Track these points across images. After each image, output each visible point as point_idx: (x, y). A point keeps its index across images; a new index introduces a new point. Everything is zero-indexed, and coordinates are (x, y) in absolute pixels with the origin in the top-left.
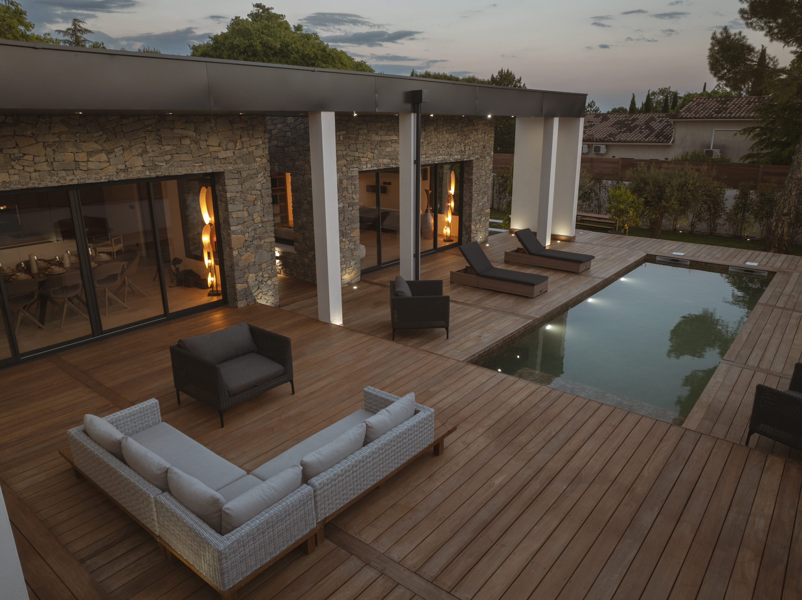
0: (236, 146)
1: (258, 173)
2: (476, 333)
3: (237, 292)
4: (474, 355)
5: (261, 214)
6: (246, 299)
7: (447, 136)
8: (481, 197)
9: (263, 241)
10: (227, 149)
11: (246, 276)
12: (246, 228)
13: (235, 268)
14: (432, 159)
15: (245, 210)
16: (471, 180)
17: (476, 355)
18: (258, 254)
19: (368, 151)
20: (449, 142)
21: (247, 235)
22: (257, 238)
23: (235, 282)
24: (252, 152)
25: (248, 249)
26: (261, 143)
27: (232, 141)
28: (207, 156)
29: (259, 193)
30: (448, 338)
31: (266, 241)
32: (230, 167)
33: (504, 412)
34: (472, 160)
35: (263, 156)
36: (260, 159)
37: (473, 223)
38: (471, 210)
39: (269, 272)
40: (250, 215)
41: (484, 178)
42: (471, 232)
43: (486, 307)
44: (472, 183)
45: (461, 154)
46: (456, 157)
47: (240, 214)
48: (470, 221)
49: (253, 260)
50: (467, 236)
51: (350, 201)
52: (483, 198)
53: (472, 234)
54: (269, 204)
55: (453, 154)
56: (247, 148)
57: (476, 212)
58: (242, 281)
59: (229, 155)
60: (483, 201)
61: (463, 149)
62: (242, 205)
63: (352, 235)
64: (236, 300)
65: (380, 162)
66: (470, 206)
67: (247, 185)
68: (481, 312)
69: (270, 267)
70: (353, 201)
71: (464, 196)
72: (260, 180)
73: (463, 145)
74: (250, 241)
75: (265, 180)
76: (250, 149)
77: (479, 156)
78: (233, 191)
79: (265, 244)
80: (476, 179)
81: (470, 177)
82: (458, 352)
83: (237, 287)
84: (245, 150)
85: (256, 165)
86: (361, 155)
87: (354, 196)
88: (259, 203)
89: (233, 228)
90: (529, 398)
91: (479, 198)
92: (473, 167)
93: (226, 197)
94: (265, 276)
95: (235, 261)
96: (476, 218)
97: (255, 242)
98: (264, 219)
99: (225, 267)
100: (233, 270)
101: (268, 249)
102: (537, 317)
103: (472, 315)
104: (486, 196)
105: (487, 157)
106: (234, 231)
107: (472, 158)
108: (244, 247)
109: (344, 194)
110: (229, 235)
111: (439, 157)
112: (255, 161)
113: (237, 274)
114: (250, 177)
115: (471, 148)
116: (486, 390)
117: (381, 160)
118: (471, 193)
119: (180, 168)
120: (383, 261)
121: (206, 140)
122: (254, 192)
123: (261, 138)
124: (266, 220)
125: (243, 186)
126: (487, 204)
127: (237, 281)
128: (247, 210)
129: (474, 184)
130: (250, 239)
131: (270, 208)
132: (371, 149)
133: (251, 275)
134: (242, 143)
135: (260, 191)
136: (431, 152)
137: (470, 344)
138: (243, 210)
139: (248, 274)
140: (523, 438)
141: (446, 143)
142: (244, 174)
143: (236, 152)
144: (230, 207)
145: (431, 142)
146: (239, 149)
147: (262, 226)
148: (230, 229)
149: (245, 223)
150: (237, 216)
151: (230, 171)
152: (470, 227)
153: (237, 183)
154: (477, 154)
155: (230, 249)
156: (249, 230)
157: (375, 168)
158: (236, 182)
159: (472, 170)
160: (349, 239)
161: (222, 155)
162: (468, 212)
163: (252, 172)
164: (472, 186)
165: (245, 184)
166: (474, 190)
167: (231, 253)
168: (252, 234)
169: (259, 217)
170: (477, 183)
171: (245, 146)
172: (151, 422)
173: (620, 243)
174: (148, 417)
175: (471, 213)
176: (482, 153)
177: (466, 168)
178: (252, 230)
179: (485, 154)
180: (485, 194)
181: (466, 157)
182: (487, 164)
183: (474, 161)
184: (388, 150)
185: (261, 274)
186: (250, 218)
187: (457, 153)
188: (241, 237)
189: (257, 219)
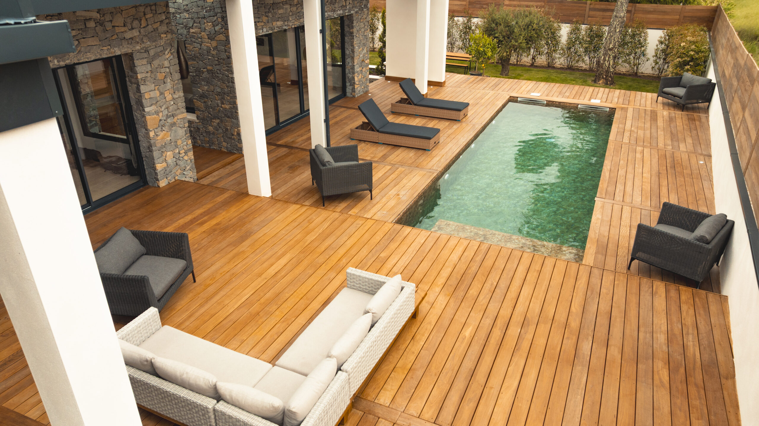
0: (141, 25)
1: (165, 50)
2: (393, 192)
3: (158, 172)
4: (399, 214)
5: (172, 92)
6: (167, 178)
8: (361, 49)
9: (176, 118)
10: (132, 29)
11: (164, 155)
12: (159, 108)
13: (154, 148)
16: (352, 33)
17: (401, 214)
18: (173, 131)
19: (263, 15)
21: (161, 114)
22: (170, 116)
23: (154, 162)
24: (157, 28)
25: (164, 128)
26: (164, 18)
27: (137, 19)
28: (113, 38)
29: (168, 70)
30: (371, 199)
31: (178, 118)
32: (138, 47)
33: (449, 270)
34: (352, 14)
35: (168, 32)
36: (165, 35)
37: (356, 74)
38: (354, 62)
39: (185, 147)
40: (161, 94)
41: (363, 30)
42: (354, 83)
43: (392, 162)
44: (353, 36)
45: (343, 9)
46: (339, 12)
47: (152, 94)
48: (354, 73)
49: (169, 139)
50: (351, 88)
52: (363, 50)
53: (355, 85)
54: (178, 80)
55: (337, 10)
56: (151, 25)
57: (357, 64)
58: (161, 161)
59: (136, 34)
60: (363, 53)
61: (344, 4)
62: (153, 85)
64: (157, 180)
65: (274, 25)
66: (353, 58)
67: (156, 63)
68: (390, 169)
69: (185, 143)
71: (346, 49)
72: (167, 57)
74: (165, 120)
75: (172, 57)
76: (155, 26)
77: (358, 9)
78: (143, 71)
79: (179, 121)
80: (356, 31)
81: (351, 30)
82: (385, 212)
83: (157, 168)
85: (162, 43)
86: (257, 20)
88: (169, 81)
89: (147, 109)
92: (353, 20)
93: (137, 78)
94: (181, 152)
95: (152, 142)
96: (358, 70)
97: (169, 120)
98: (175, 96)
99: (141, 148)
100: (151, 151)
101: (181, 126)
102: (440, 169)
103: (383, 173)
104: (366, 48)
105: (365, 10)
106: (148, 112)
107: (352, 12)
108: (159, 127)
110: (144, 116)
112: (161, 38)
113: (156, 154)
114: (157, 55)
117: (275, 23)
118: (353, 46)
119: (89, 54)
120: (281, 120)
121: (111, 21)
122: (163, 70)
123: (164, 12)
124: (177, 96)
125: (152, 65)
126: (366, 55)
127: (156, 161)
128: (158, 89)
129: (355, 37)
130: (165, 118)
131: (179, 84)
132: (266, 12)
133: (168, 153)
134: (146, 20)
135: (168, 68)
137: (392, 203)
138: (155, 90)
139: (165, 152)
142: (152, 53)
143: (142, 30)
144: (143, 88)
146: (144, 27)
147: (174, 103)
148: (144, 110)
149: (158, 103)
150: (149, 97)
151: (139, 51)
152: (354, 78)
153: (146, 63)
154: (356, 7)
155: (146, 130)
156: (163, 109)
157: (270, 32)
158: (145, 61)
159: (353, 23)
161: (128, 35)
162: (350, 64)
163: (159, 49)
164: (353, 39)
165: (153, 62)
166: (355, 43)
167: (148, 134)
168: (166, 112)
169: (170, 95)
170: (357, 35)
171: (149, 23)
172: (154, 329)
173: (485, 86)
174: (151, 326)
175: (354, 66)
176: (360, 6)
177: (346, 22)
178: (165, 109)
179: (363, 6)
180: (365, 46)
181: (347, 11)
182: (365, 16)
183: (354, 14)
184: (281, 11)
185: (177, 151)
186: (161, 96)
187: (340, 9)
188: (155, 117)
189: (169, 97)
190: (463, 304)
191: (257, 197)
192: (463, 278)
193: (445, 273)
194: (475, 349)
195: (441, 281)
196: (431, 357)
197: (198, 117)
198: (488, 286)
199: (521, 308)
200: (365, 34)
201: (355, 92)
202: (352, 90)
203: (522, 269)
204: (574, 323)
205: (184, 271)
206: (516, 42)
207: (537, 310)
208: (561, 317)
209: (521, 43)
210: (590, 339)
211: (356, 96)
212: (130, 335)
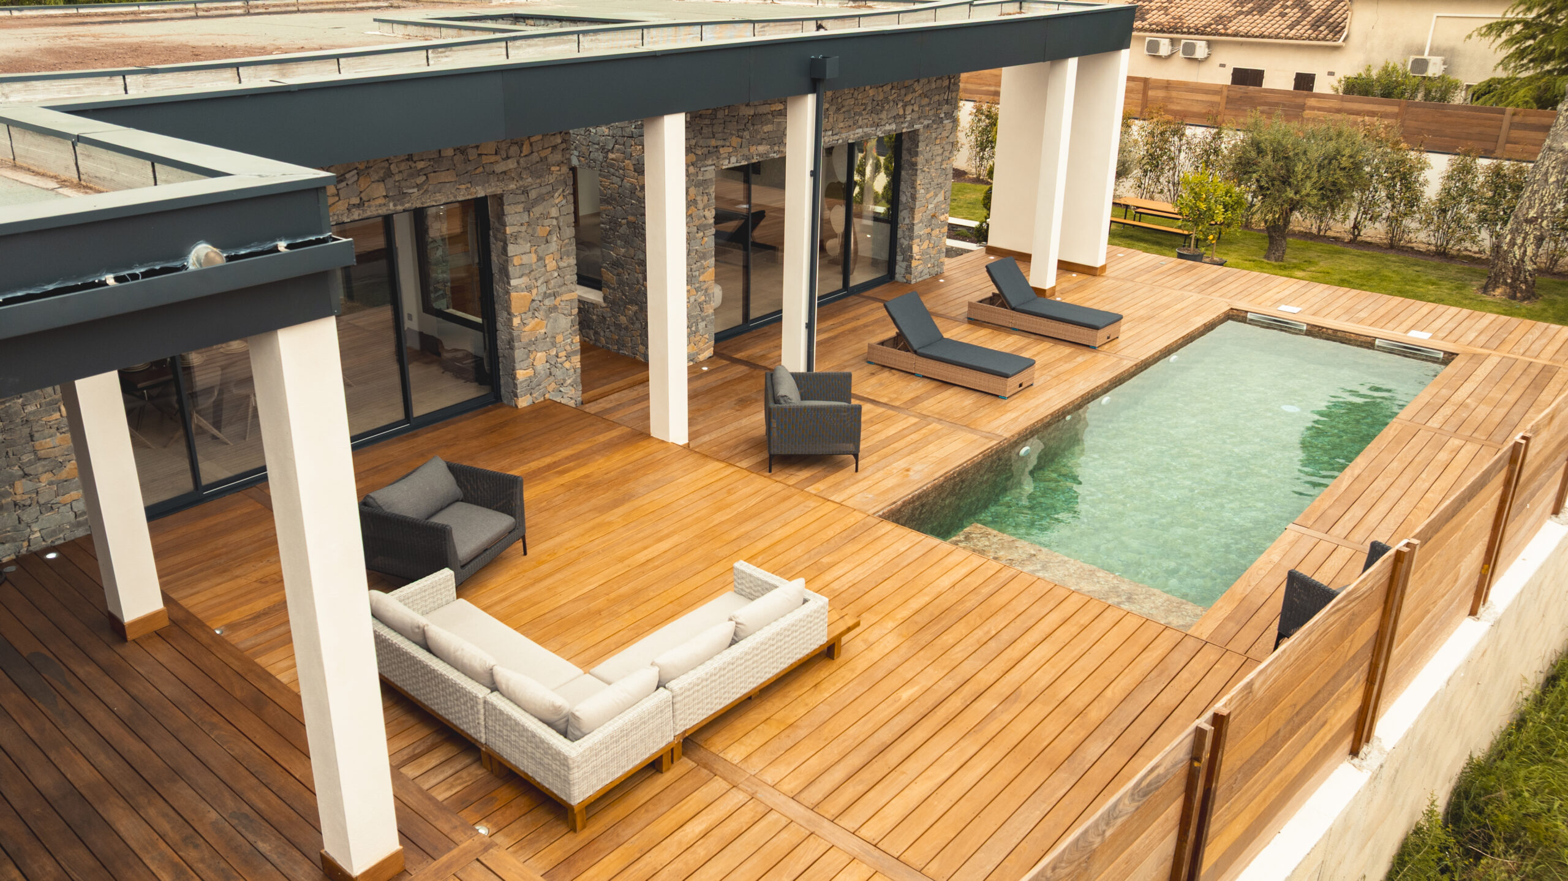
0: (521, 152)
1: (554, 190)
2: (902, 464)
3: (518, 382)
4: (895, 503)
5: (557, 256)
6: (531, 394)
7: (871, 92)
8: (932, 194)
9: (558, 299)
10: (508, 158)
11: (532, 356)
12: (534, 281)
13: (516, 344)
14: (844, 136)
15: (533, 251)
16: (915, 164)
17: (899, 503)
18: (551, 320)
19: (732, 134)
20: (875, 103)
21: (534, 291)
22: (550, 295)
23: (514, 366)
24: (546, 157)
25: (537, 314)
26: (559, 141)
27: (517, 143)
28: (477, 171)
29: (555, 222)
30: (857, 470)
31: (564, 299)
32: (512, 186)
33: (927, 599)
34: (918, 130)
35: (562, 161)
36: (558, 168)
37: (917, 241)
38: (913, 218)
39: (568, 348)
40: (540, 259)
41: (939, 159)
42: (911, 257)
43: (924, 412)
44: (917, 170)
45: (898, 121)
46: (888, 127)
47: (525, 259)
48: (911, 238)
49: (543, 331)
50: (904, 264)
51: (700, 222)
52: (936, 195)
53: (913, 261)
54: (570, 239)
55: (883, 123)
56: (538, 152)
57: (921, 221)
58: (526, 365)
59: (511, 166)
60: (935, 201)
61: (901, 112)
62: (529, 244)
63: (701, 278)
64: (516, 395)
65: (751, 151)
66: (912, 210)
67: (537, 211)
68: (915, 424)
69: (569, 341)
70: (705, 222)
71: (901, 193)
72: (557, 201)
73: (900, 104)
74: (540, 301)
75: (564, 202)
76: (543, 154)
77: (931, 121)
78: (515, 223)
79: (562, 304)
80: (924, 161)
81: (913, 159)
82: (871, 496)
83: (518, 376)
84: (535, 154)
85: (551, 179)
86: (720, 143)
87: (707, 213)
88: (555, 239)
89: (513, 282)
90: (967, 580)
91: (928, 196)
92: (918, 141)
93: (505, 233)
94: (560, 355)
95: (515, 334)
96: (921, 233)
97: (547, 302)
98: (562, 264)
99: (499, 342)
100: (512, 348)
101: (566, 312)
102: (1007, 435)
103: (900, 428)
104: (943, 192)
105: (946, 122)
106: (516, 287)
107: (916, 127)
108: (529, 311)
109: (690, 212)
110: (508, 293)
111: (857, 131)
112: (551, 173)
113: (519, 354)
114: (540, 199)
115: (916, 108)
116: (905, 564)
117: (754, 147)
118: (914, 187)
119: (438, 194)
120: (754, 314)
122: (547, 222)
123: (560, 133)
124: (565, 265)
125: (531, 214)
126: (943, 206)
127: (517, 366)
128: (536, 251)
129: (919, 172)
130: (540, 298)
131: (571, 244)
132: (738, 130)
133: (539, 354)
134: (531, 145)
135: (557, 218)
136: (841, 125)
137: (890, 482)
138: (530, 252)
139: (534, 353)
140: (949, 638)
141: (870, 104)
142: (533, 194)
143: (522, 161)
144: (512, 249)
145: (843, 106)
146: (526, 156)
147: (559, 275)
148: (509, 283)
149: (533, 273)
150: (520, 263)
151: (513, 192)
152: (910, 248)
153: (522, 210)
154: (926, 117)
155: (509, 314)
156: (539, 283)
157: (744, 163)
158: (520, 208)
159: (917, 146)
160: (697, 285)
161: (500, 168)
162: (907, 221)
163: (544, 190)
164: (917, 175)
165: (533, 210)
166: (919, 182)
167: (510, 320)
168: (543, 288)
169: (554, 261)
170: (925, 169)
171: (535, 149)
172: (444, 600)
173: (1189, 281)
174: (441, 594)
175: (913, 224)
176: (937, 115)
177: (906, 145)
178: (542, 284)
179: (942, 115)
180: (941, 188)
181: (906, 125)
182: (945, 134)
183: (922, 130)
184: (766, 128)
185: (555, 353)
186: (539, 263)
187: (890, 121)
188: (525, 296)
189: (551, 264)
190: (922, 653)
191: (663, 441)
192: (943, 615)
193: (915, 604)
194: (908, 717)
195: (904, 613)
196: (830, 716)
197: (605, 298)
198: (979, 634)
199: (1016, 676)
200: (943, 167)
201: (911, 274)
202: (906, 269)
203: (1055, 618)
204: (1095, 714)
205: (510, 533)
206: (1296, 193)
207: (1044, 683)
208: (1078, 701)
209: (1308, 195)
210: (1111, 740)
211: (913, 282)
212: (411, 600)
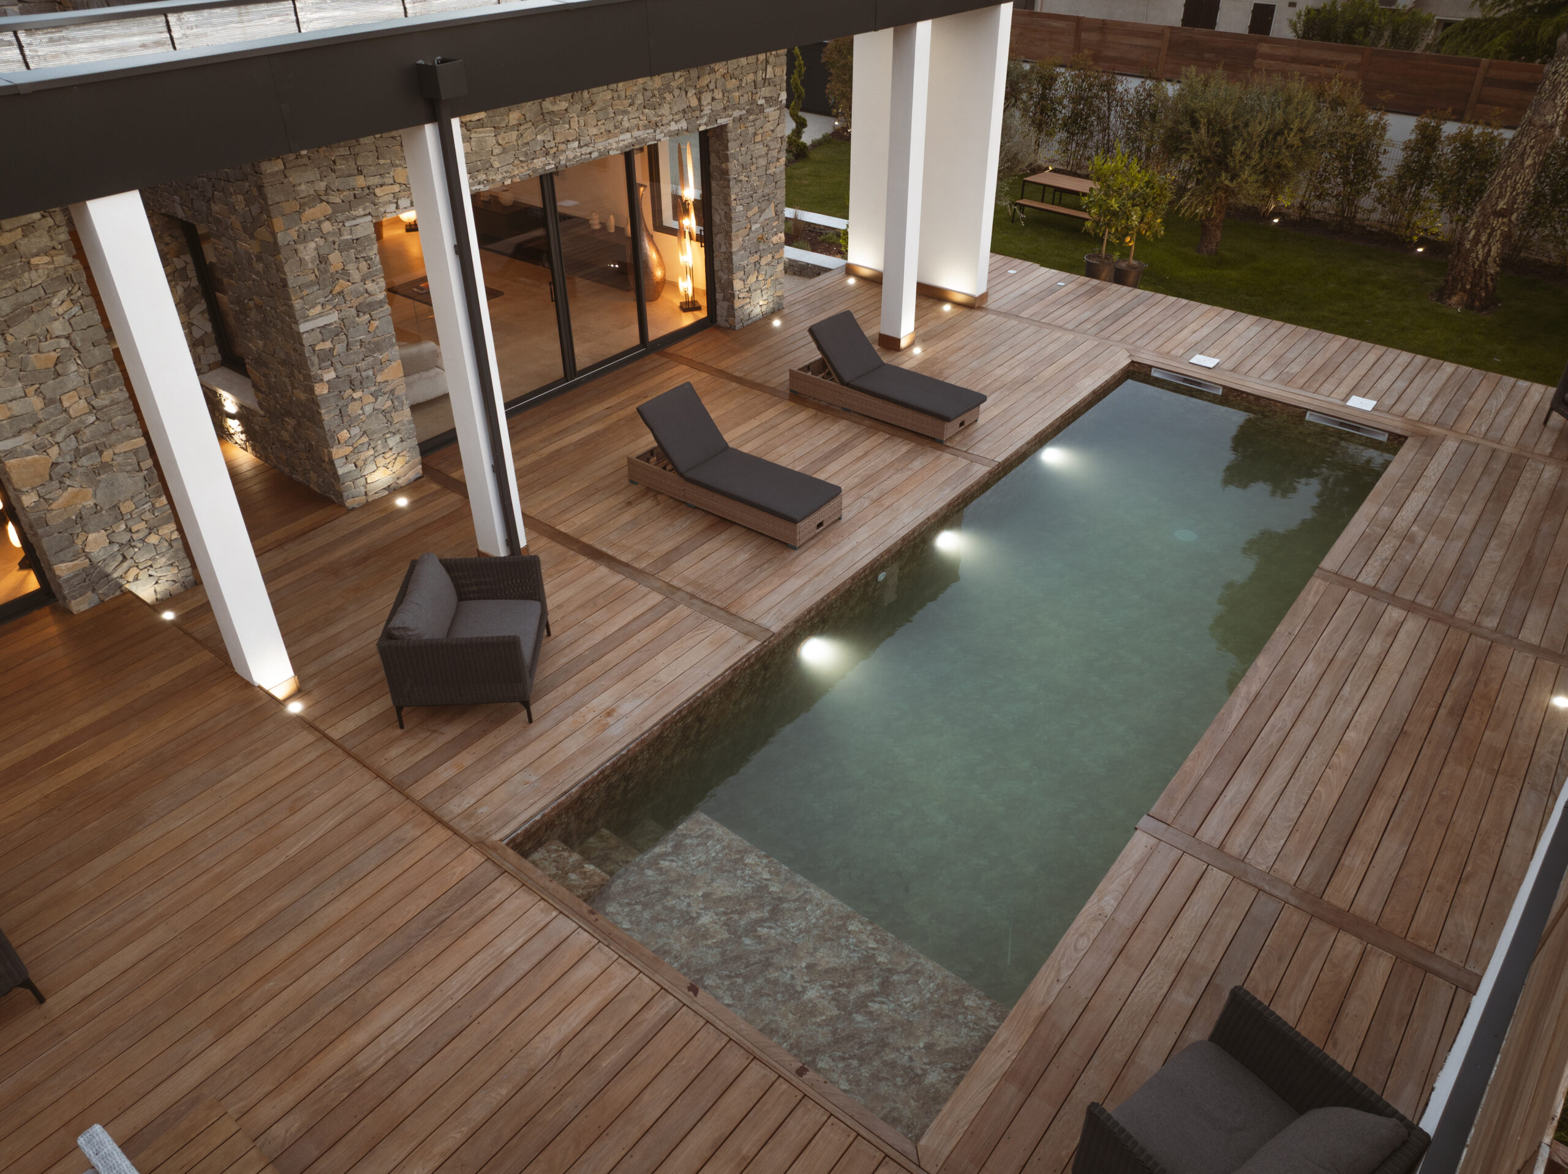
1: (45, 296)
3: (61, 581)
5: (84, 393)
6: (94, 590)
8: (756, 209)
9: (107, 452)
11: (79, 542)
12: (48, 436)
13: (41, 530)
14: (600, 146)
15: (29, 393)
16: (726, 172)
18: (102, 485)
20: (649, 94)
21: (53, 450)
22: (88, 451)
23: (48, 560)
25: (68, 482)
29: (61, 344)
31: (117, 451)
34: (726, 125)
35: (54, 248)
36: (46, 259)
37: (739, 274)
38: (731, 246)
39: (148, 516)
40: (48, 402)
41: (762, 162)
42: (733, 296)
43: (675, 582)
44: (729, 181)
48: (730, 271)
49: (90, 503)
50: (725, 303)
51: (361, 299)
52: (763, 209)
53: (736, 299)
54: (105, 363)
57: (744, 247)
58: (71, 555)
60: (762, 219)
61: (694, 103)
62: (17, 385)
63: (379, 379)
66: (730, 232)
67: (20, 331)
69: (147, 506)
70: (370, 299)
73: (691, 92)
74: (71, 463)
75: (72, 310)
77: (744, 112)
79: (119, 459)
81: (724, 166)
83: (58, 573)
85: (37, 277)
86: (377, 180)
87: (370, 286)
88: (74, 367)
91: (750, 214)
92: (728, 141)
94: (137, 528)
95: (33, 516)
96: (744, 263)
97: (84, 461)
98: (96, 403)
100: (36, 535)
101: (129, 468)
104: (772, 205)
105: (768, 110)
107: (721, 121)
108: (51, 478)
109: (337, 289)
112: (31, 268)
113: (47, 545)
115: (718, 95)
118: (729, 202)
122: (48, 345)
124: (105, 402)
125: (9, 338)
126: (775, 224)
128: (38, 392)
129: (732, 183)
130: (69, 458)
133: (91, 537)
135: (64, 337)
136: (595, 131)
138: (26, 396)
139: (82, 535)
141: (640, 96)
145: (593, 104)
147: (97, 419)
149: (41, 425)
152: (730, 284)
155: (14, 489)
156: (59, 437)
159: (727, 148)
160: (373, 389)
162: (723, 249)
163: (26, 297)
164: (729, 187)
165: (11, 331)
166: (733, 197)
167: (19, 499)
168: (72, 443)
169: (82, 402)
170: (742, 178)
175: (731, 253)
176: (753, 102)
177: (714, 145)
178: (67, 437)
179: (761, 102)
180: (768, 200)
181: (705, 120)
182: (769, 127)
183: (730, 125)
185: (123, 527)
186: (51, 409)
187: (677, 117)
188: (35, 460)
189: (76, 405)
200: (769, 172)
201: (734, 316)
202: (728, 311)
211: (738, 327)
